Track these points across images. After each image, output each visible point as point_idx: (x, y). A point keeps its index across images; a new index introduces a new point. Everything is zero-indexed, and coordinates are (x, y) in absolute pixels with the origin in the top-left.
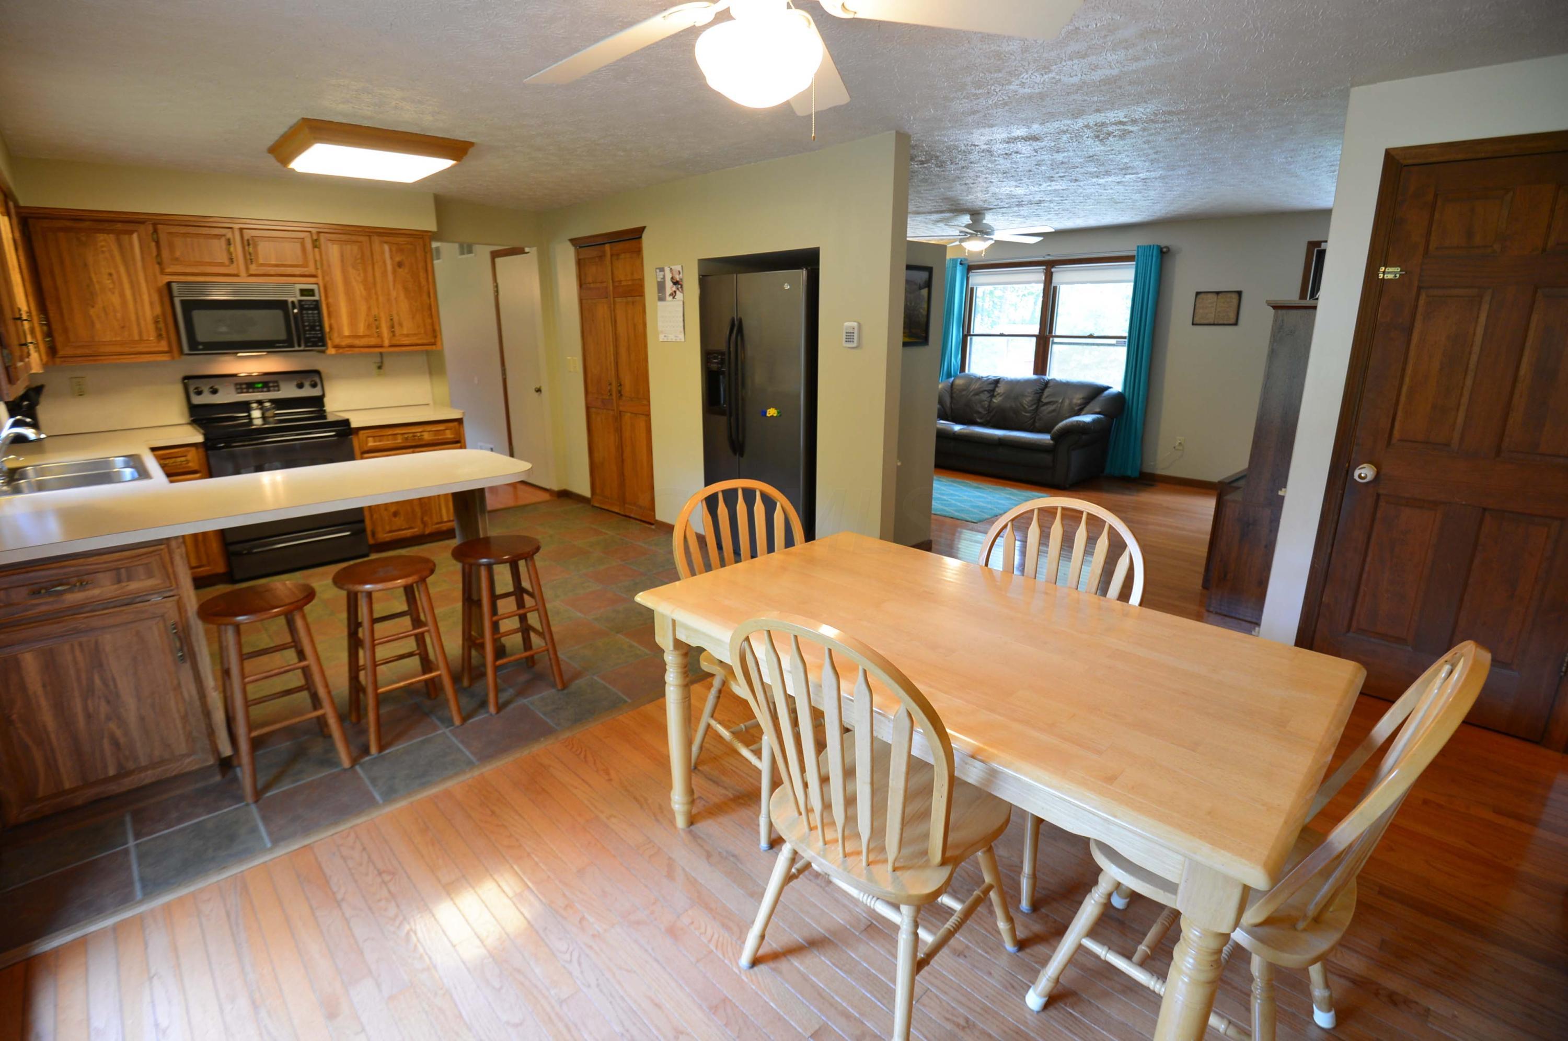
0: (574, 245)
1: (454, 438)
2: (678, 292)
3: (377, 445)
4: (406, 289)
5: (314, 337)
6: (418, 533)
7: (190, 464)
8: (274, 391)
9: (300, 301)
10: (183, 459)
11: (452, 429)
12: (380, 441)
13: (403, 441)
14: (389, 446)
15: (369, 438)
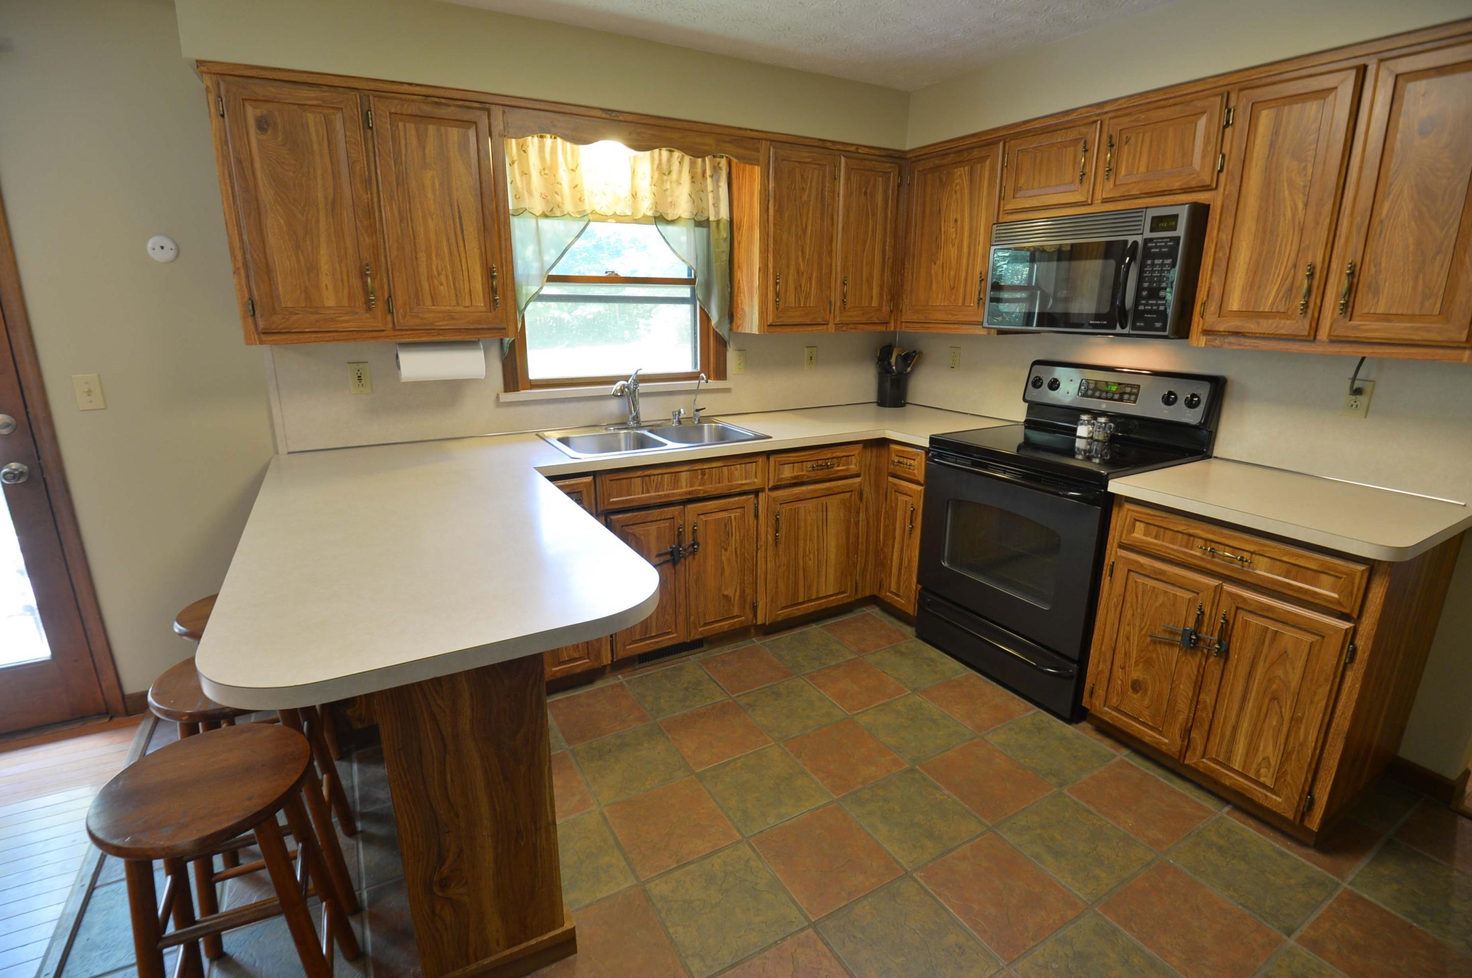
1: (1338, 602)
5: (1150, 312)
6: (1164, 748)
7: (916, 472)
8: (1129, 400)
9: (1146, 241)
10: (912, 462)
11: (1341, 578)
12: (1156, 537)
13: (1205, 557)
14: (1169, 554)
15: (1138, 524)
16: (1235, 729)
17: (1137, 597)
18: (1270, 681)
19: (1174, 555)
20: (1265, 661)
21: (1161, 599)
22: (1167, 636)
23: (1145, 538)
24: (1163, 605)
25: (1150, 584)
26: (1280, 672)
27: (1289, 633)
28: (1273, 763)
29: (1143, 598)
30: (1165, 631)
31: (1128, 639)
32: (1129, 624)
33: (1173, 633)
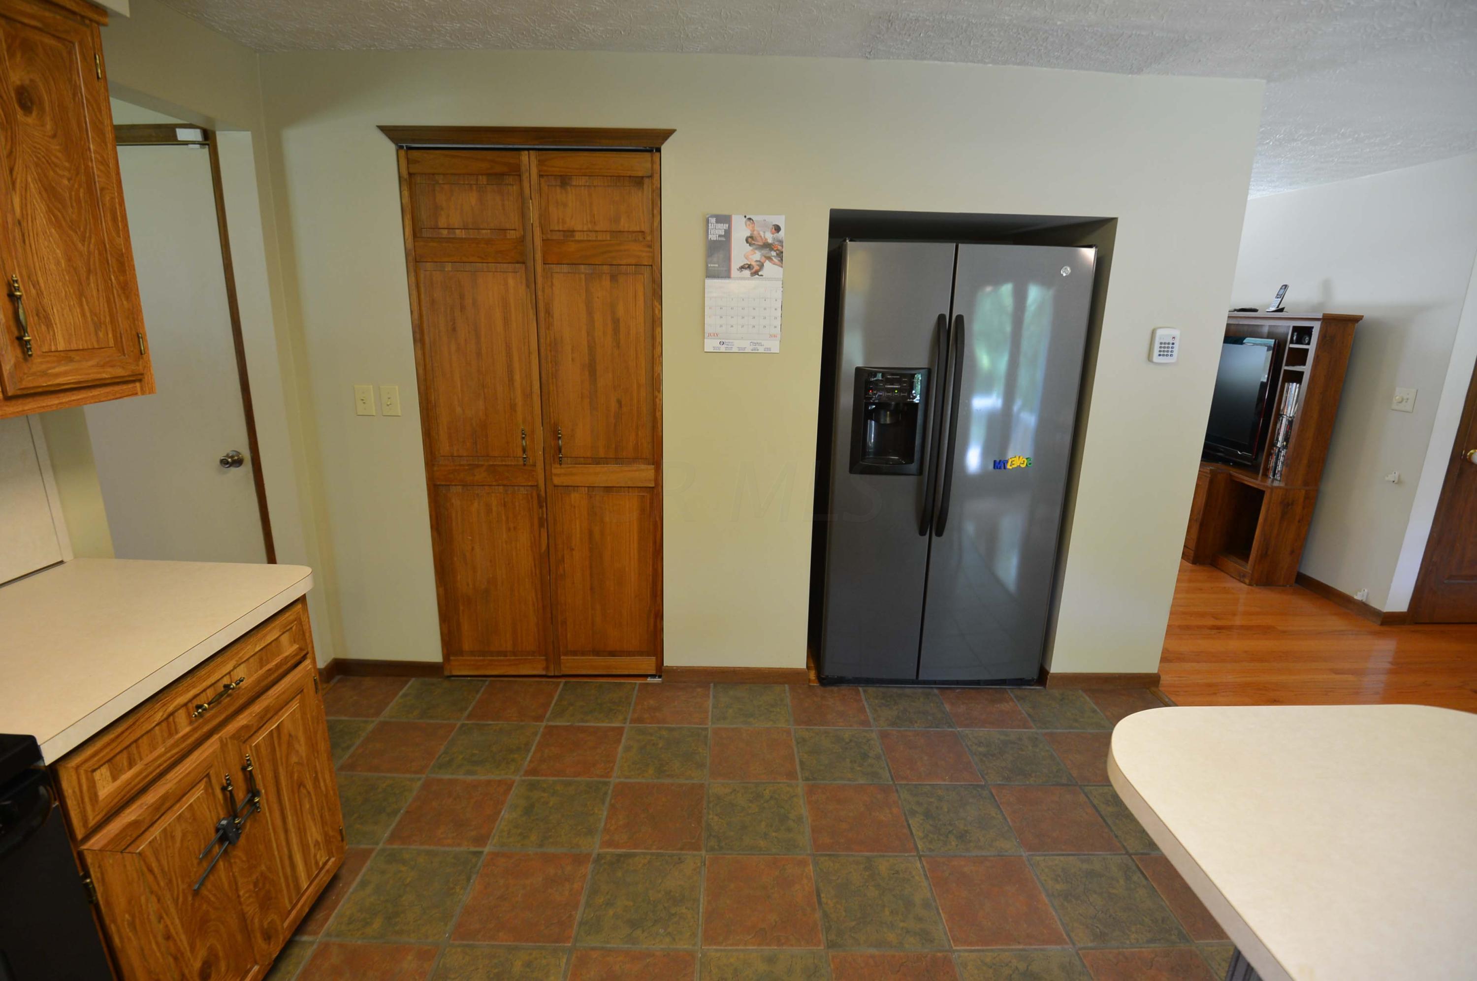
0: (392, 139)
2: (767, 264)
3: (128, 783)
4: (50, 191)
11: (291, 628)
12: (131, 765)
13: (196, 725)
14: (160, 765)
15: (97, 775)
16: (291, 857)
17: (151, 871)
18: (292, 777)
19: (165, 761)
20: (282, 764)
21: (178, 835)
22: (205, 864)
23: (118, 783)
24: (184, 835)
25: (157, 833)
26: (294, 759)
27: (285, 715)
28: (319, 839)
29: (158, 860)
30: (200, 862)
31: (168, 937)
32: (160, 918)
33: (208, 852)
